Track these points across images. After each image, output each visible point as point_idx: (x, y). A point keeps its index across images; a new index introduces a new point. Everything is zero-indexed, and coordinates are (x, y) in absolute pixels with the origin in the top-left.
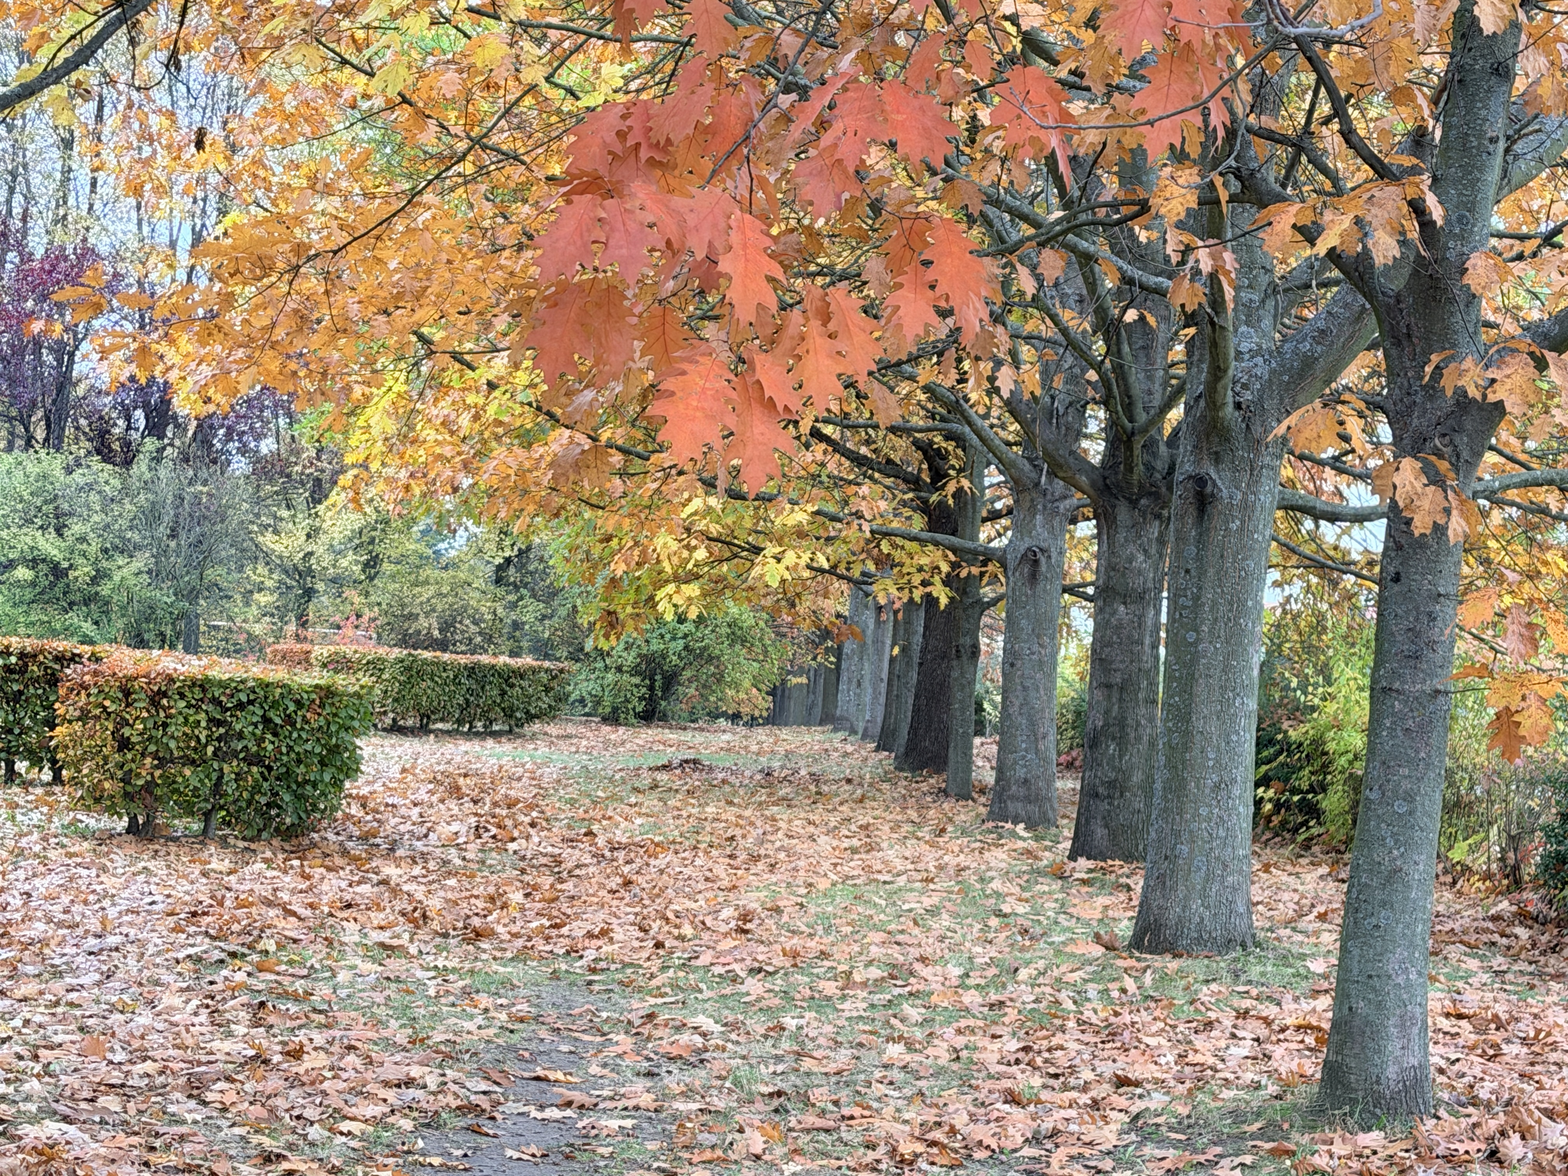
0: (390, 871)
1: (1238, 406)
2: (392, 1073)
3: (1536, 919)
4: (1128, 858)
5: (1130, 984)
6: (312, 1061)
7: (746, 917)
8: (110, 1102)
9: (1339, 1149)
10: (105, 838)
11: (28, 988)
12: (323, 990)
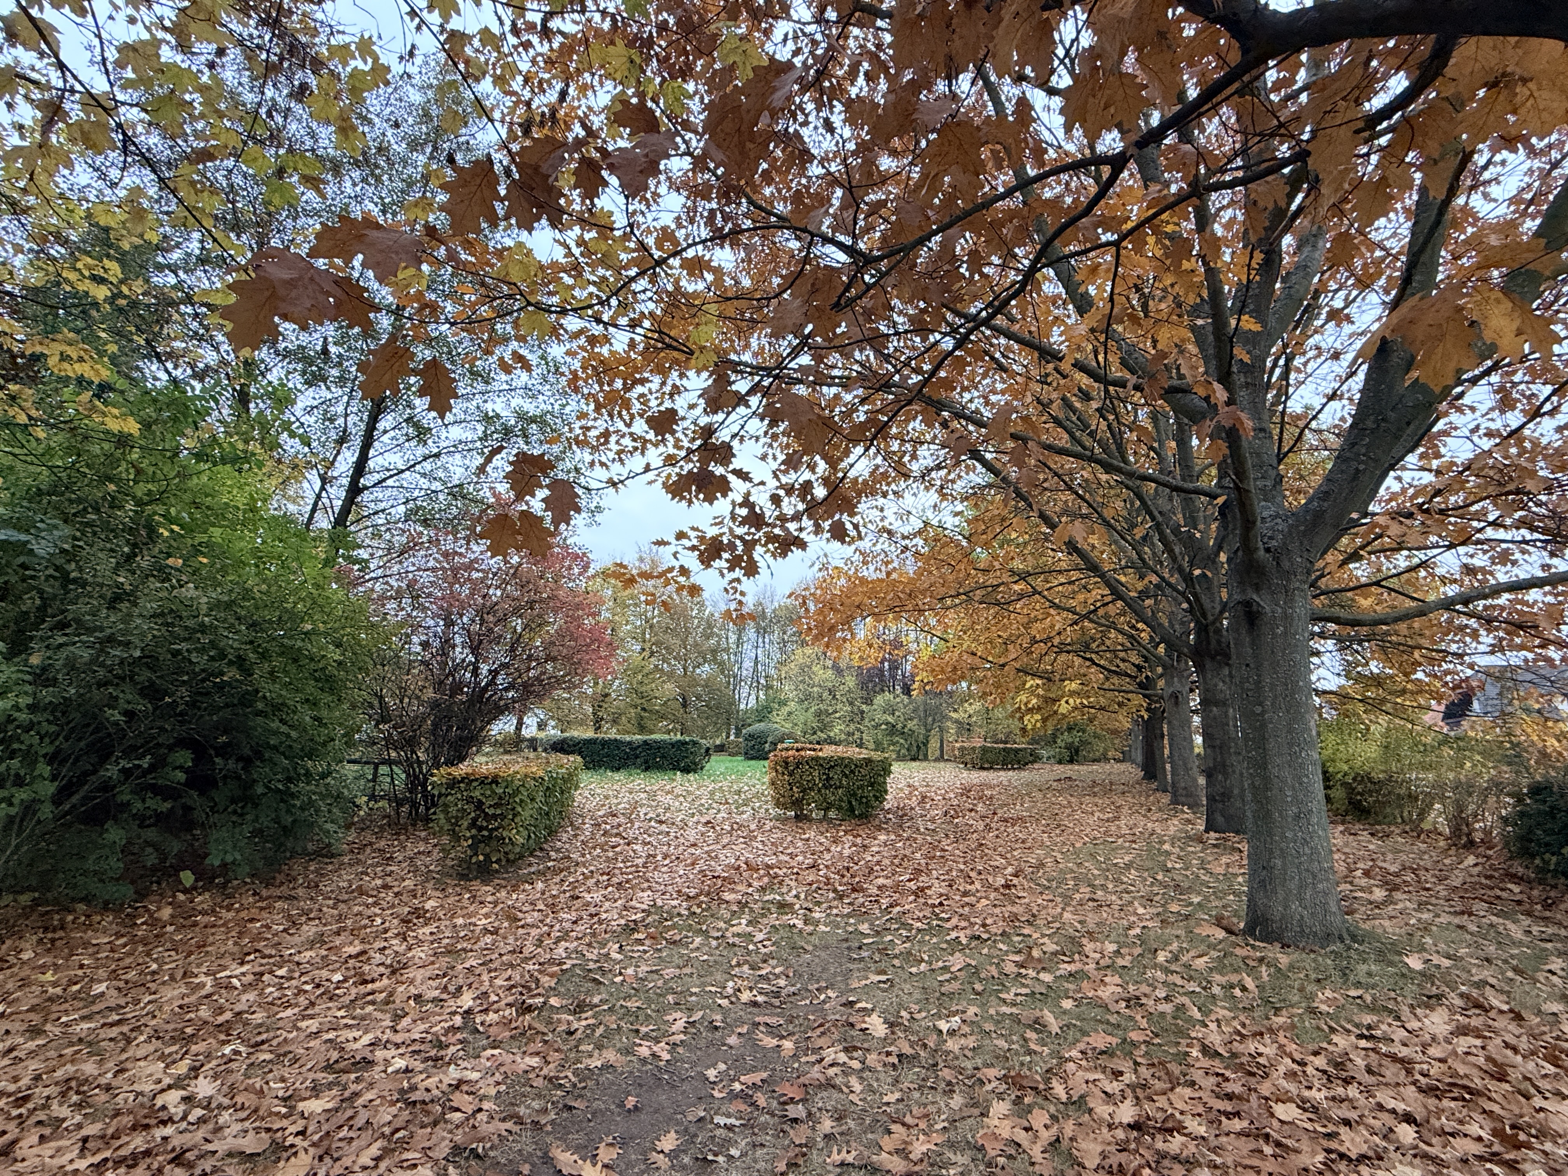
1: (1268, 550)
3: (1521, 879)
4: (1237, 832)
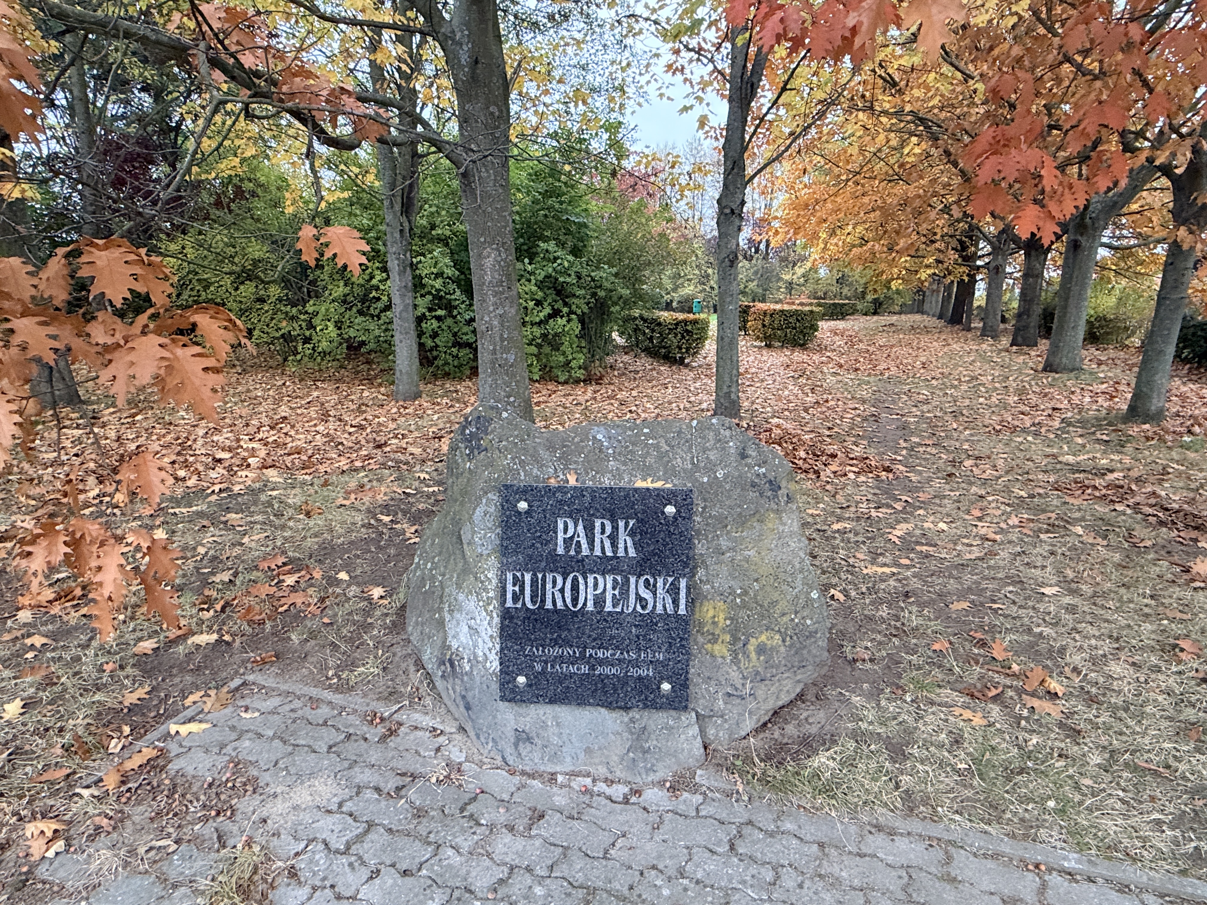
0: (828, 354)
2: (852, 406)
5: (1045, 381)
6: (832, 403)
7: (924, 364)
8: (786, 413)
9: (1136, 429)
10: (760, 348)
11: (758, 385)
12: (825, 385)
